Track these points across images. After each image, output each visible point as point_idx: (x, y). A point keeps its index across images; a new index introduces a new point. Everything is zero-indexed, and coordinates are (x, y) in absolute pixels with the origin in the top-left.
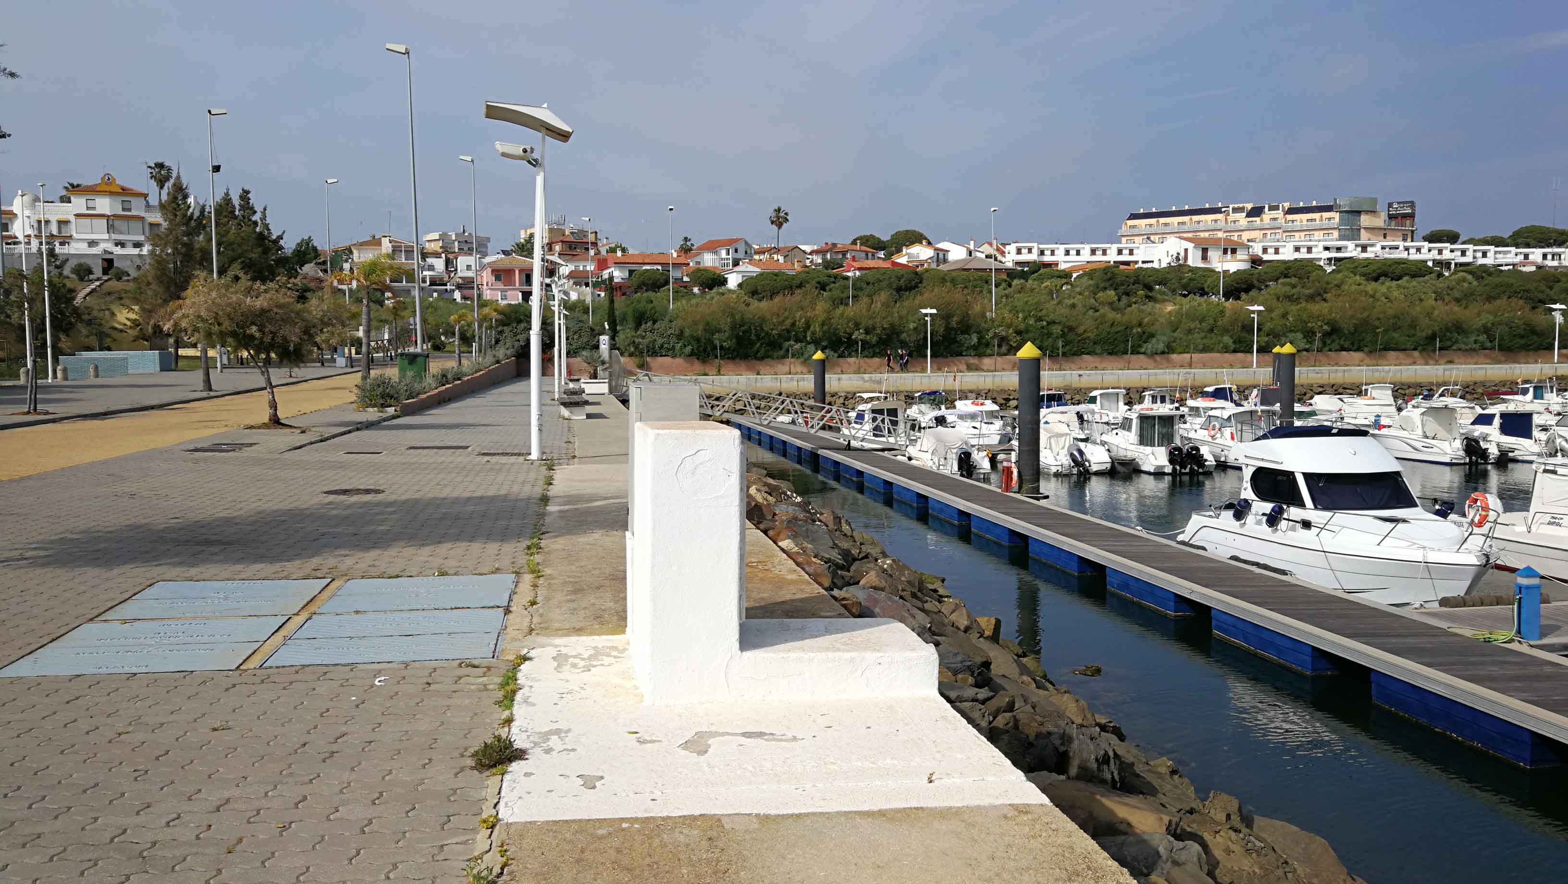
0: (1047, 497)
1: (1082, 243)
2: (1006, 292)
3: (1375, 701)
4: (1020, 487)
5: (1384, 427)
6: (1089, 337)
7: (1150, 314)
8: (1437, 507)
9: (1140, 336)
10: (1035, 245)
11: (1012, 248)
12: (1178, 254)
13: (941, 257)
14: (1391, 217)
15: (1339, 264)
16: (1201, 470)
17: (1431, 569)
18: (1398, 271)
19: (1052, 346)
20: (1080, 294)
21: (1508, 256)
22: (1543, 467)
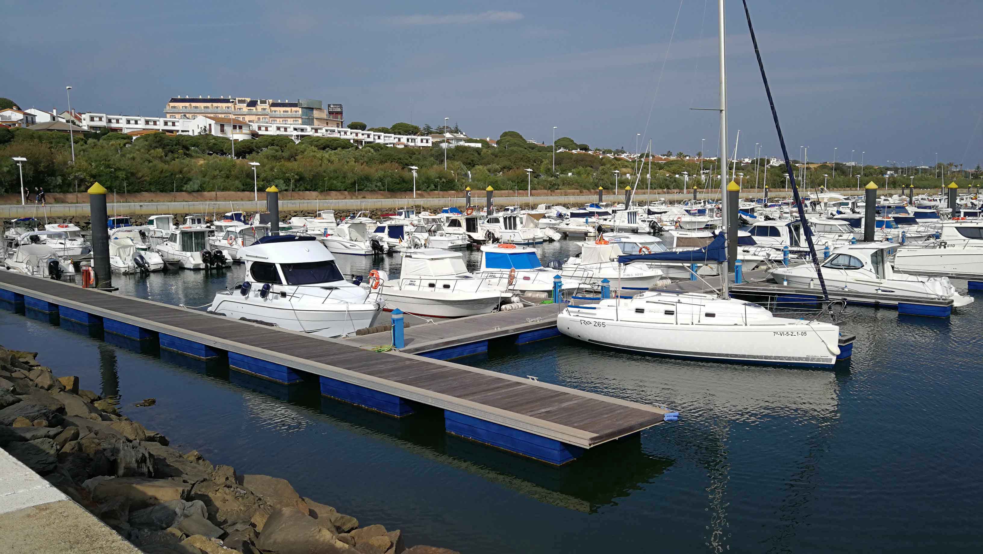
0: (117, 289)
1: (138, 116)
2: (83, 147)
3: (323, 394)
4: (97, 284)
5: (329, 235)
6: (145, 180)
7: (188, 165)
8: (354, 279)
9: (182, 179)
10: (104, 115)
11: (86, 117)
12: (205, 127)
13: (30, 119)
14: (330, 113)
15: (303, 139)
16: (224, 266)
17: (351, 315)
18: (335, 145)
19: (119, 186)
20: (139, 150)
21: (391, 139)
22: (405, 254)
